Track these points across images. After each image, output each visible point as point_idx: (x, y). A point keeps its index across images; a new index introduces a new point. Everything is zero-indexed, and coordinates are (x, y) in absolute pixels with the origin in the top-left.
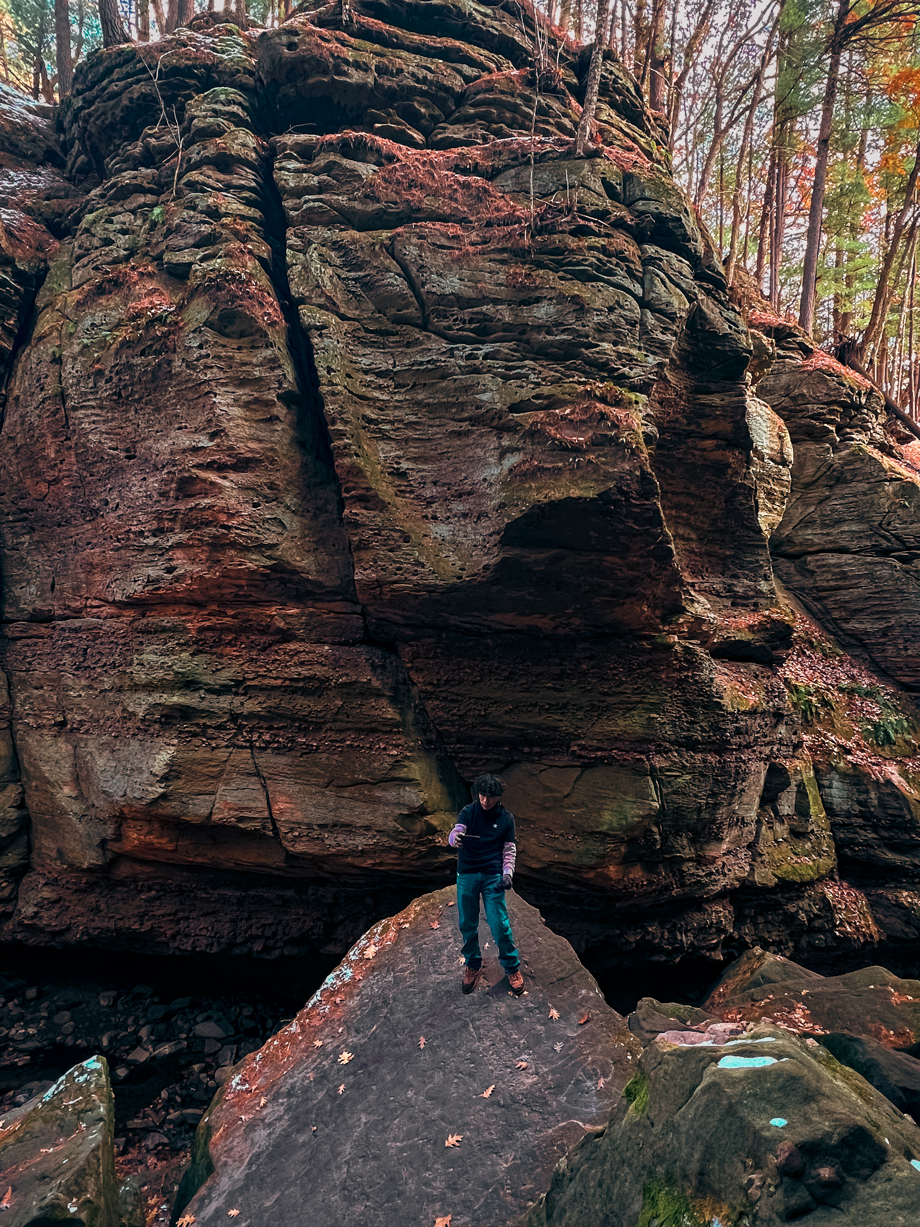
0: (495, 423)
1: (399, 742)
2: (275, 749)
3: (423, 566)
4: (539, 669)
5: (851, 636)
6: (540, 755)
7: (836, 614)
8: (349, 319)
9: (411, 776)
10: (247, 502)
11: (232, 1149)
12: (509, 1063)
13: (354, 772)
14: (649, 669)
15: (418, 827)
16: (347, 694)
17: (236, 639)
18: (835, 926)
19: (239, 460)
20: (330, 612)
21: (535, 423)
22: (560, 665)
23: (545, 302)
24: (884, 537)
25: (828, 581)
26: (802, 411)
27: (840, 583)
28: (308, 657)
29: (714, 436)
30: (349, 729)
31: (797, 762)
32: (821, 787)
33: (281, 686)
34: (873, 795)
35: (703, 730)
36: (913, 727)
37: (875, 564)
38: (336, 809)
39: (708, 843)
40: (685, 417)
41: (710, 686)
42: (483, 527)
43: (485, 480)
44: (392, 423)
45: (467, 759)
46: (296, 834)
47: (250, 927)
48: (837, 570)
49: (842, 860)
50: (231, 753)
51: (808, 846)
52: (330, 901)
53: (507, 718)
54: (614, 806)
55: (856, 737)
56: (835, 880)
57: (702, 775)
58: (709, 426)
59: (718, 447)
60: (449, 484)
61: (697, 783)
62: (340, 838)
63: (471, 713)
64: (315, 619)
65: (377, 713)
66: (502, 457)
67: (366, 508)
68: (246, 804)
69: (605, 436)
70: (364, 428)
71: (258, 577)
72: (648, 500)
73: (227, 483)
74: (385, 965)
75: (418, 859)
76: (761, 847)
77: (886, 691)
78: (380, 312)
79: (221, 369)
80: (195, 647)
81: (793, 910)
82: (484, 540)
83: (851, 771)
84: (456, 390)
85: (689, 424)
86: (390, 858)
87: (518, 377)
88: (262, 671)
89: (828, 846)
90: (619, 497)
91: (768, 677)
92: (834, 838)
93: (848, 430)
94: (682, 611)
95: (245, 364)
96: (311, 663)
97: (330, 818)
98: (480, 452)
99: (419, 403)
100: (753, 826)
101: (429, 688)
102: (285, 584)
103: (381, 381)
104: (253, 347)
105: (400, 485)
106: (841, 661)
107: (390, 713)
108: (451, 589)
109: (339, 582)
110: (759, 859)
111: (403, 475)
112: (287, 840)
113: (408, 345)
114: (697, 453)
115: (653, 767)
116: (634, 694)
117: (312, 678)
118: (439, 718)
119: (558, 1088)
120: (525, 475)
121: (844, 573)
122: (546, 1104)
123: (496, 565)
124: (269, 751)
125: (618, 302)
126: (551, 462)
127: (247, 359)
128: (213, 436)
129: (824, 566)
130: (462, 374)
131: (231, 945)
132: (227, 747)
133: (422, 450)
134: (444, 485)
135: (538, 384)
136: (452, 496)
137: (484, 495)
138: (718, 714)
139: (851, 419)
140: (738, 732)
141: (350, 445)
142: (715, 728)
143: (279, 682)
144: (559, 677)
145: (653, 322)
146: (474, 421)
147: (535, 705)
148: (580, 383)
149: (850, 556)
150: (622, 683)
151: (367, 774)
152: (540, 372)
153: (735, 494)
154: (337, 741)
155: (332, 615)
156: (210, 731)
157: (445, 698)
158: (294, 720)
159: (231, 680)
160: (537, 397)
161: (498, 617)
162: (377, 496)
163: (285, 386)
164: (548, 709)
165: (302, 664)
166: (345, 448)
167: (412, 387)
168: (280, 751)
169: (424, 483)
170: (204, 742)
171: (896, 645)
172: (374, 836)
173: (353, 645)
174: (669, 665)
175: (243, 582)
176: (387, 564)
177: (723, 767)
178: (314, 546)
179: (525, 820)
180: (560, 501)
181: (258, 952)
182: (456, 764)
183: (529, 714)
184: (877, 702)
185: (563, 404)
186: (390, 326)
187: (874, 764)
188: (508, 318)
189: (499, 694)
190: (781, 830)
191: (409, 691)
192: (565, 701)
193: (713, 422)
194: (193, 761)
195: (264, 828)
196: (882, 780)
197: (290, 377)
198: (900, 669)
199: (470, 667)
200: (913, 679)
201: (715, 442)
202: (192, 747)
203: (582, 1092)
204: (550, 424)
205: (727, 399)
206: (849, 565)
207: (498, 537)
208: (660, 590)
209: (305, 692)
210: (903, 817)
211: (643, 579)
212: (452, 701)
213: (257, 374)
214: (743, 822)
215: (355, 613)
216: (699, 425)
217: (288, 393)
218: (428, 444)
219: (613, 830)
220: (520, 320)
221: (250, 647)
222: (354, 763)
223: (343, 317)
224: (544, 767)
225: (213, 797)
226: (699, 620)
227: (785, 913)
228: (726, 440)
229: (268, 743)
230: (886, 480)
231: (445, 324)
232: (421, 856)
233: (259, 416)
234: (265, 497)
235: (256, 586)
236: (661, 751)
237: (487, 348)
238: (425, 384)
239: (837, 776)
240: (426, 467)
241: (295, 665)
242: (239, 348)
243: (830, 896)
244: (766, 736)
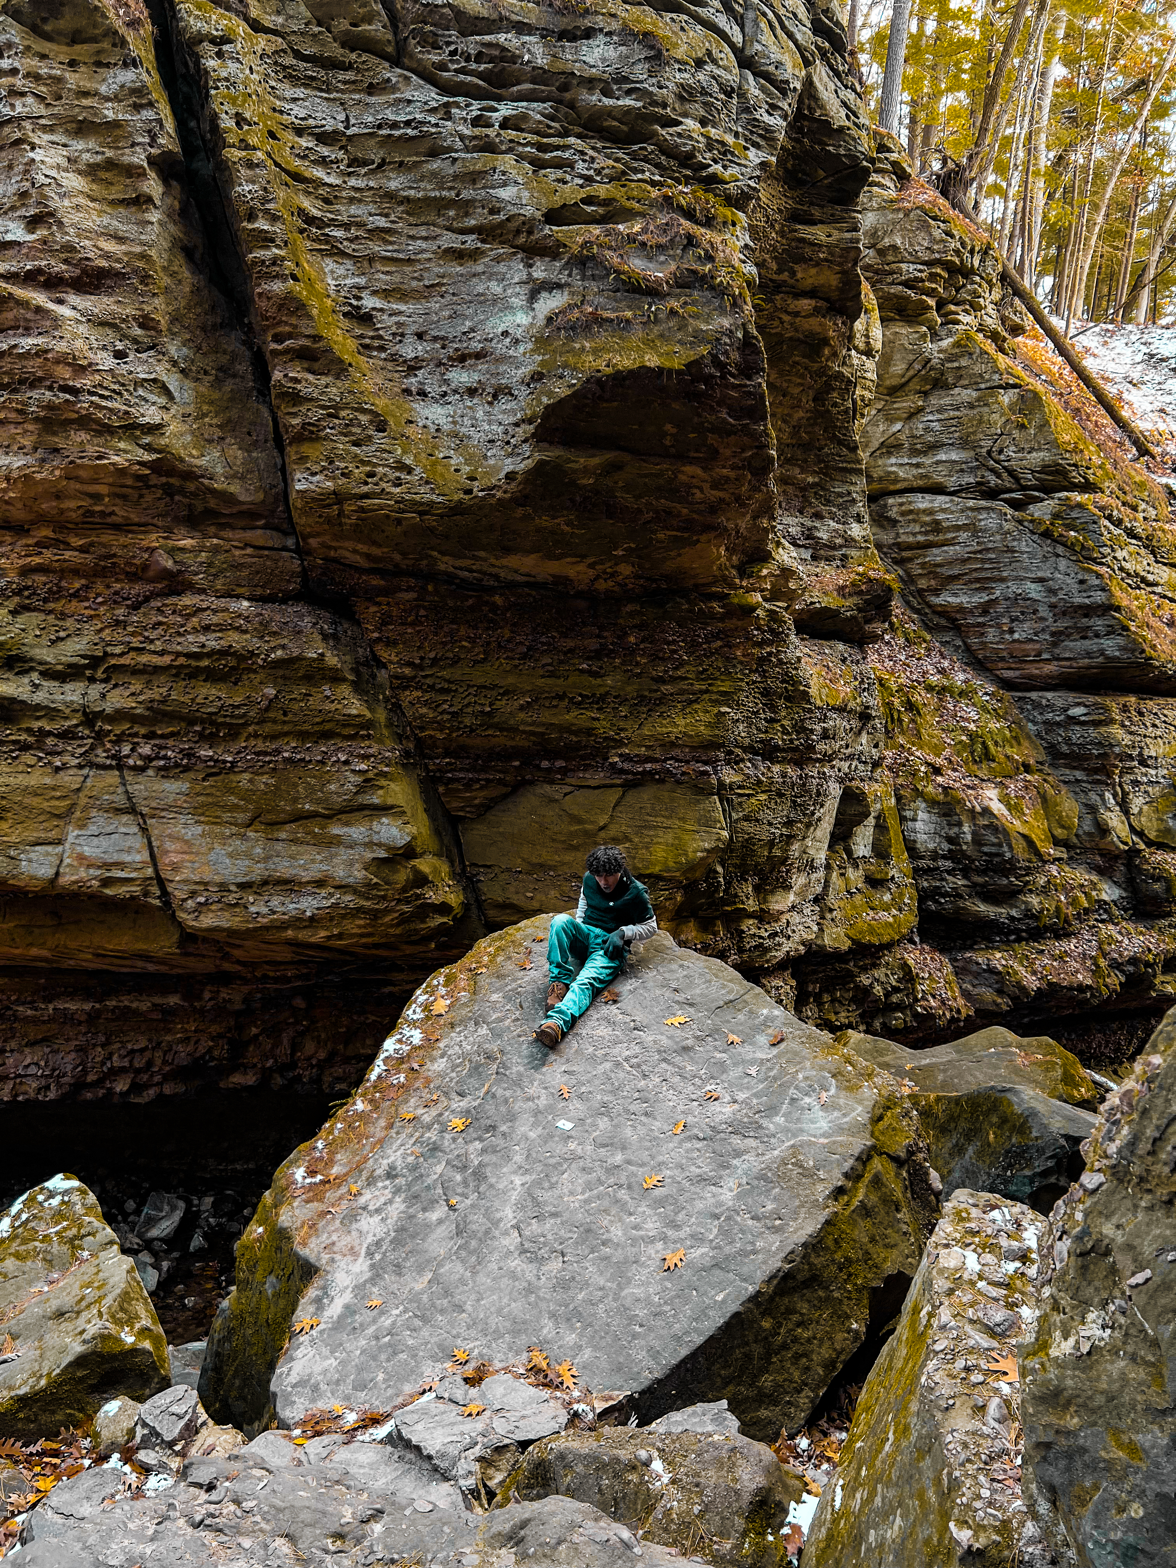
0: (522, 239)
1: (371, 751)
2: (160, 769)
3: (409, 470)
4: (571, 644)
5: (941, 614)
6: (564, 771)
7: (923, 584)
8: (267, 31)
9: (390, 801)
10: (104, 348)
11: (333, 1244)
12: (694, 1097)
13: (295, 800)
14: (719, 643)
15: (402, 876)
16: (284, 677)
17: (86, 587)
18: (916, 1000)
19: (84, 271)
20: (247, 545)
21: (586, 244)
22: (598, 636)
23: (601, 39)
24: (993, 471)
25: (914, 534)
26: (892, 273)
27: (931, 538)
28: (215, 619)
29: (811, 293)
30: (286, 734)
31: (876, 786)
32: (903, 819)
33: (170, 667)
34: (966, 828)
35: (785, 732)
36: (1016, 738)
37: (978, 509)
38: (267, 859)
39: (772, 892)
40: (775, 258)
41: (796, 669)
42: (504, 412)
43: (505, 334)
44: (346, 226)
45: (458, 780)
46: (202, 899)
47: (110, 1057)
48: (928, 519)
49: (924, 914)
50: (86, 777)
51: (887, 897)
52: (238, 1006)
53: (522, 715)
54: (669, 837)
55: (947, 752)
56: (914, 943)
57: (780, 795)
58: (807, 276)
59: (816, 311)
60: (443, 338)
61: (773, 806)
62: (275, 902)
63: (470, 710)
64: (221, 557)
65: (333, 707)
66: (533, 297)
67: (313, 373)
68: (116, 857)
69: (694, 272)
70: (302, 231)
71: (129, 482)
72: (750, 379)
73: (64, 311)
74: (470, 1019)
75: (398, 925)
76: (832, 900)
77: (984, 688)
78: (319, 24)
79: (40, 98)
80: (16, 599)
81: (867, 982)
82: (506, 432)
83: (941, 797)
84: (456, 177)
85: (780, 271)
86: (354, 927)
87: (559, 164)
88: (135, 642)
89: (910, 898)
90: (713, 370)
91: (858, 662)
92: (916, 887)
93: (953, 308)
94: (766, 557)
95: (86, 94)
96: (221, 628)
97: (258, 872)
98: (496, 288)
99: (390, 196)
100: (821, 874)
101: (407, 671)
102: (171, 496)
103: (324, 151)
104: (99, 64)
105: (362, 336)
106: (928, 649)
107: (356, 707)
108: (456, 510)
109: (261, 496)
110: (828, 916)
111: (366, 319)
112: (185, 911)
113: (371, 89)
114: (786, 318)
115: (721, 784)
116: (698, 679)
117: (224, 653)
118: (422, 716)
119: (772, 1110)
120: (573, 328)
121: (937, 522)
122: (760, 1127)
123: (528, 472)
124: (150, 772)
125: (709, 53)
126: (614, 310)
127: (88, 85)
128: (33, 223)
129: (911, 512)
130: (467, 150)
131: (80, 1085)
132: (80, 767)
133: (397, 278)
134: (435, 339)
135: (588, 179)
136: (450, 358)
137: (503, 359)
138: (804, 709)
139: (957, 291)
140: (825, 735)
141: (283, 259)
142: (801, 729)
143: (167, 660)
144: (598, 655)
145: (757, 92)
146: (485, 233)
147: (561, 697)
148: (653, 184)
149: (947, 498)
150: (682, 664)
151: (319, 801)
152: (593, 159)
153: (829, 388)
154: (266, 754)
155: (249, 551)
156: (50, 741)
157: (432, 687)
158: (192, 722)
159: (83, 657)
160: (589, 200)
161: (512, 561)
162: (329, 350)
163: (161, 141)
164: (580, 703)
165: (207, 629)
166: (274, 264)
167: (380, 166)
168: (165, 772)
169: (403, 335)
170: (40, 759)
171: (999, 626)
172: (331, 895)
173: (284, 601)
174: (749, 638)
175: (103, 489)
176: (351, 466)
177: (804, 785)
178: (218, 433)
179: (541, 865)
180: (631, 372)
181: (122, 1094)
182: (441, 789)
183: (554, 711)
184: (974, 705)
185: (628, 215)
186: (335, 50)
187: (969, 787)
188: (542, 61)
189: (511, 680)
190: (855, 876)
191: (374, 676)
192: (602, 690)
193: (813, 271)
194: (26, 790)
195: (146, 894)
196: (978, 809)
197: (170, 125)
198: (1002, 659)
199: (468, 638)
200: (1018, 673)
201: (813, 302)
202: (21, 768)
203: (803, 1109)
204: (610, 248)
205: (836, 235)
206: (944, 511)
207: (531, 428)
208: (744, 524)
209: (212, 676)
210: (1001, 855)
211: (728, 504)
212: (443, 691)
213: (110, 115)
214: (811, 866)
215: (285, 549)
216: (793, 273)
217: (167, 155)
218: (408, 269)
219: (669, 871)
220: (560, 66)
221: (115, 600)
222: (295, 785)
223: (256, 26)
224: (568, 789)
225: (60, 849)
226: (787, 573)
227: (857, 987)
228: (827, 300)
229: (148, 759)
230: (1000, 387)
231: (436, 58)
232: (404, 919)
233: (116, 193)
234: (135, 341)
235: (124, 497)
236: (734, 762)
237: (505, 110)
238: (401, 163)
239: (923, 805)
240: (403, 307)
241: (195, 630)
242: (72, 64)
243: (911, 962)
244: (847, 747)
